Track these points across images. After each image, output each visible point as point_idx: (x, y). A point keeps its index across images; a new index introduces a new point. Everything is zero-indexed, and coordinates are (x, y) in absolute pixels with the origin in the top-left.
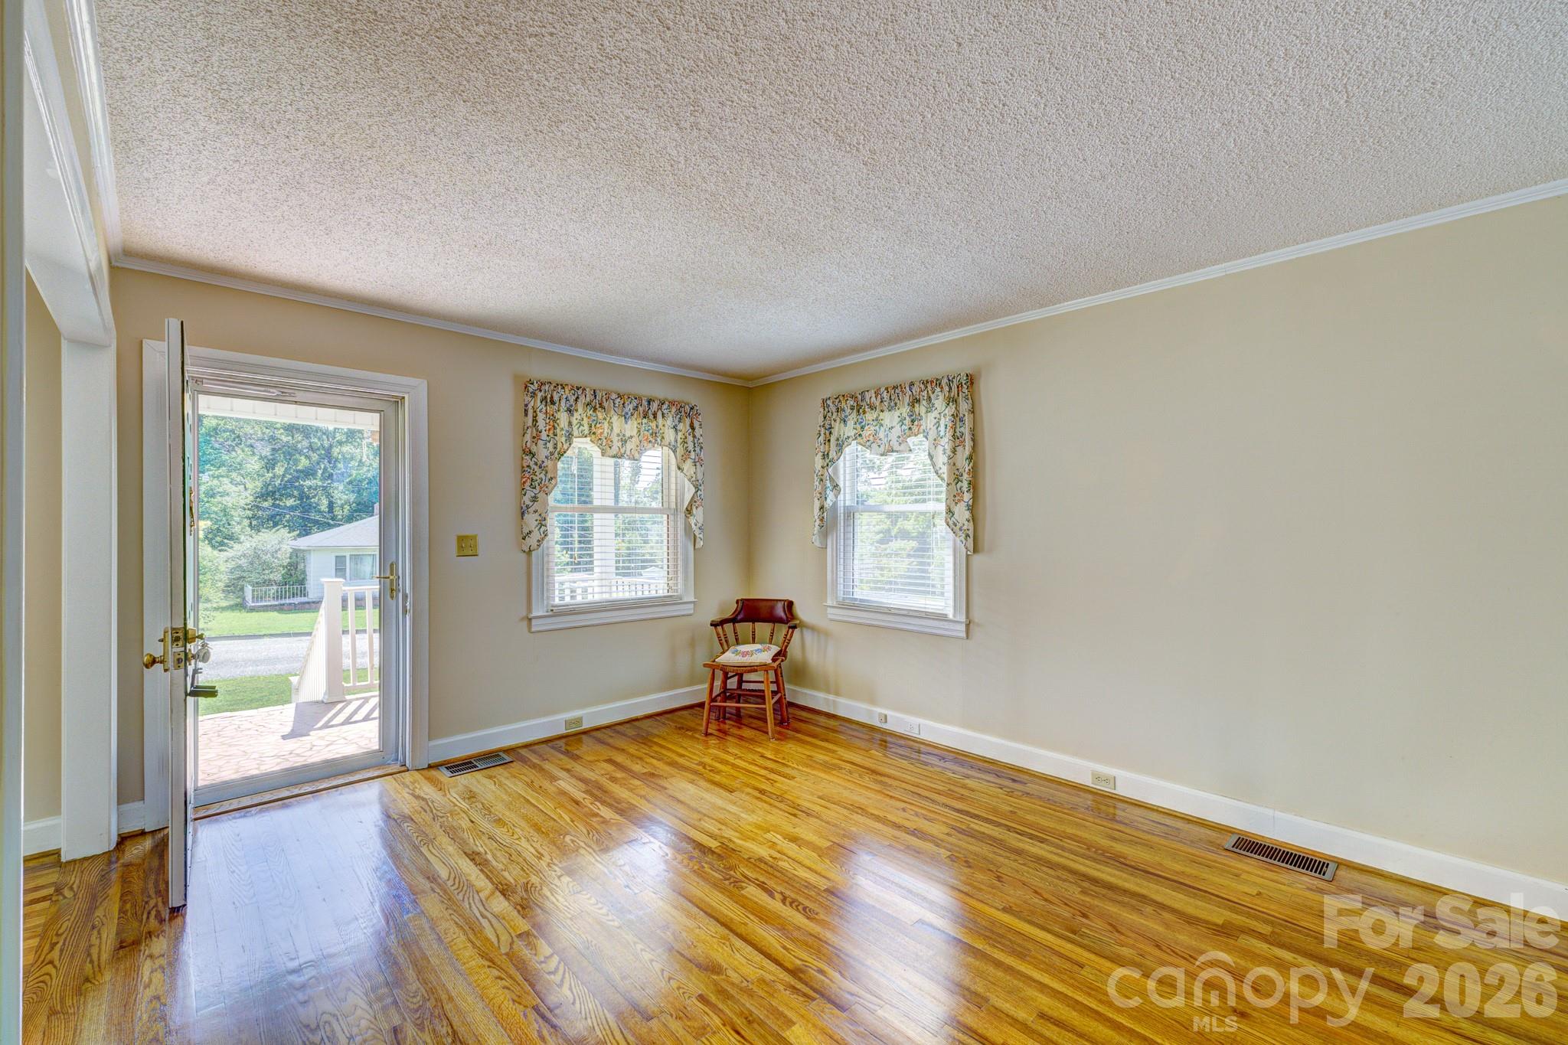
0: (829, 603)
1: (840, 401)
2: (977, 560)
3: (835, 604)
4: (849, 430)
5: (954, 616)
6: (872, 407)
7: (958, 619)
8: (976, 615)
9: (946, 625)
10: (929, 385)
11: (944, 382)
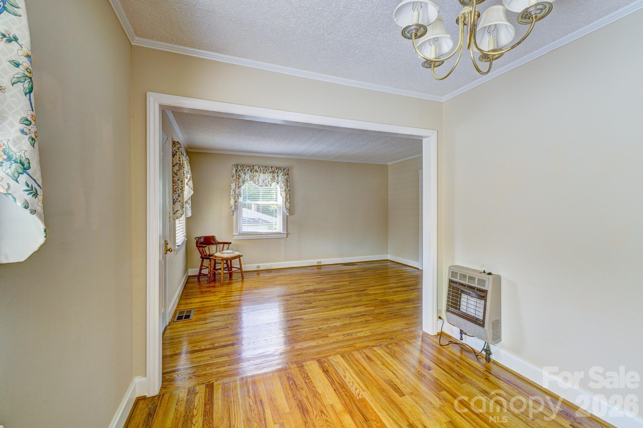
0: (235, 234)
1: (243, 167)
2: (290, 218)
3: (237, 234)
4: (247, 177)
5: (283, 232)
6: (256, 171)
7: (284, 233)
8: (289, 231)
9: (281, 235)
10: (277, 169)
11: (282, 169)
